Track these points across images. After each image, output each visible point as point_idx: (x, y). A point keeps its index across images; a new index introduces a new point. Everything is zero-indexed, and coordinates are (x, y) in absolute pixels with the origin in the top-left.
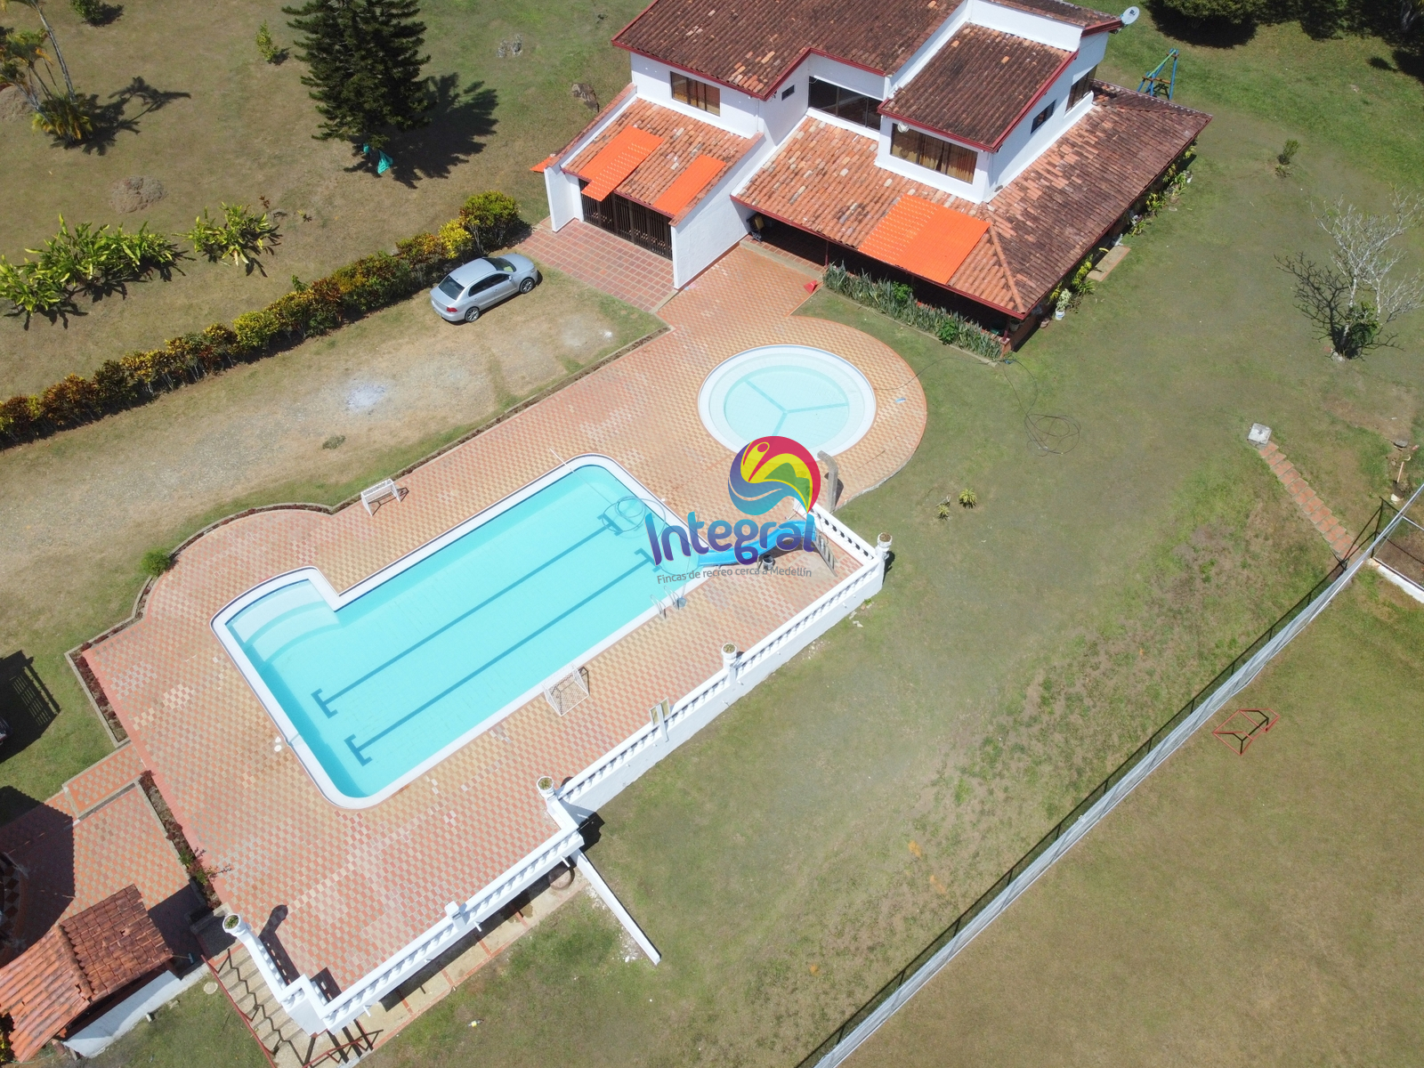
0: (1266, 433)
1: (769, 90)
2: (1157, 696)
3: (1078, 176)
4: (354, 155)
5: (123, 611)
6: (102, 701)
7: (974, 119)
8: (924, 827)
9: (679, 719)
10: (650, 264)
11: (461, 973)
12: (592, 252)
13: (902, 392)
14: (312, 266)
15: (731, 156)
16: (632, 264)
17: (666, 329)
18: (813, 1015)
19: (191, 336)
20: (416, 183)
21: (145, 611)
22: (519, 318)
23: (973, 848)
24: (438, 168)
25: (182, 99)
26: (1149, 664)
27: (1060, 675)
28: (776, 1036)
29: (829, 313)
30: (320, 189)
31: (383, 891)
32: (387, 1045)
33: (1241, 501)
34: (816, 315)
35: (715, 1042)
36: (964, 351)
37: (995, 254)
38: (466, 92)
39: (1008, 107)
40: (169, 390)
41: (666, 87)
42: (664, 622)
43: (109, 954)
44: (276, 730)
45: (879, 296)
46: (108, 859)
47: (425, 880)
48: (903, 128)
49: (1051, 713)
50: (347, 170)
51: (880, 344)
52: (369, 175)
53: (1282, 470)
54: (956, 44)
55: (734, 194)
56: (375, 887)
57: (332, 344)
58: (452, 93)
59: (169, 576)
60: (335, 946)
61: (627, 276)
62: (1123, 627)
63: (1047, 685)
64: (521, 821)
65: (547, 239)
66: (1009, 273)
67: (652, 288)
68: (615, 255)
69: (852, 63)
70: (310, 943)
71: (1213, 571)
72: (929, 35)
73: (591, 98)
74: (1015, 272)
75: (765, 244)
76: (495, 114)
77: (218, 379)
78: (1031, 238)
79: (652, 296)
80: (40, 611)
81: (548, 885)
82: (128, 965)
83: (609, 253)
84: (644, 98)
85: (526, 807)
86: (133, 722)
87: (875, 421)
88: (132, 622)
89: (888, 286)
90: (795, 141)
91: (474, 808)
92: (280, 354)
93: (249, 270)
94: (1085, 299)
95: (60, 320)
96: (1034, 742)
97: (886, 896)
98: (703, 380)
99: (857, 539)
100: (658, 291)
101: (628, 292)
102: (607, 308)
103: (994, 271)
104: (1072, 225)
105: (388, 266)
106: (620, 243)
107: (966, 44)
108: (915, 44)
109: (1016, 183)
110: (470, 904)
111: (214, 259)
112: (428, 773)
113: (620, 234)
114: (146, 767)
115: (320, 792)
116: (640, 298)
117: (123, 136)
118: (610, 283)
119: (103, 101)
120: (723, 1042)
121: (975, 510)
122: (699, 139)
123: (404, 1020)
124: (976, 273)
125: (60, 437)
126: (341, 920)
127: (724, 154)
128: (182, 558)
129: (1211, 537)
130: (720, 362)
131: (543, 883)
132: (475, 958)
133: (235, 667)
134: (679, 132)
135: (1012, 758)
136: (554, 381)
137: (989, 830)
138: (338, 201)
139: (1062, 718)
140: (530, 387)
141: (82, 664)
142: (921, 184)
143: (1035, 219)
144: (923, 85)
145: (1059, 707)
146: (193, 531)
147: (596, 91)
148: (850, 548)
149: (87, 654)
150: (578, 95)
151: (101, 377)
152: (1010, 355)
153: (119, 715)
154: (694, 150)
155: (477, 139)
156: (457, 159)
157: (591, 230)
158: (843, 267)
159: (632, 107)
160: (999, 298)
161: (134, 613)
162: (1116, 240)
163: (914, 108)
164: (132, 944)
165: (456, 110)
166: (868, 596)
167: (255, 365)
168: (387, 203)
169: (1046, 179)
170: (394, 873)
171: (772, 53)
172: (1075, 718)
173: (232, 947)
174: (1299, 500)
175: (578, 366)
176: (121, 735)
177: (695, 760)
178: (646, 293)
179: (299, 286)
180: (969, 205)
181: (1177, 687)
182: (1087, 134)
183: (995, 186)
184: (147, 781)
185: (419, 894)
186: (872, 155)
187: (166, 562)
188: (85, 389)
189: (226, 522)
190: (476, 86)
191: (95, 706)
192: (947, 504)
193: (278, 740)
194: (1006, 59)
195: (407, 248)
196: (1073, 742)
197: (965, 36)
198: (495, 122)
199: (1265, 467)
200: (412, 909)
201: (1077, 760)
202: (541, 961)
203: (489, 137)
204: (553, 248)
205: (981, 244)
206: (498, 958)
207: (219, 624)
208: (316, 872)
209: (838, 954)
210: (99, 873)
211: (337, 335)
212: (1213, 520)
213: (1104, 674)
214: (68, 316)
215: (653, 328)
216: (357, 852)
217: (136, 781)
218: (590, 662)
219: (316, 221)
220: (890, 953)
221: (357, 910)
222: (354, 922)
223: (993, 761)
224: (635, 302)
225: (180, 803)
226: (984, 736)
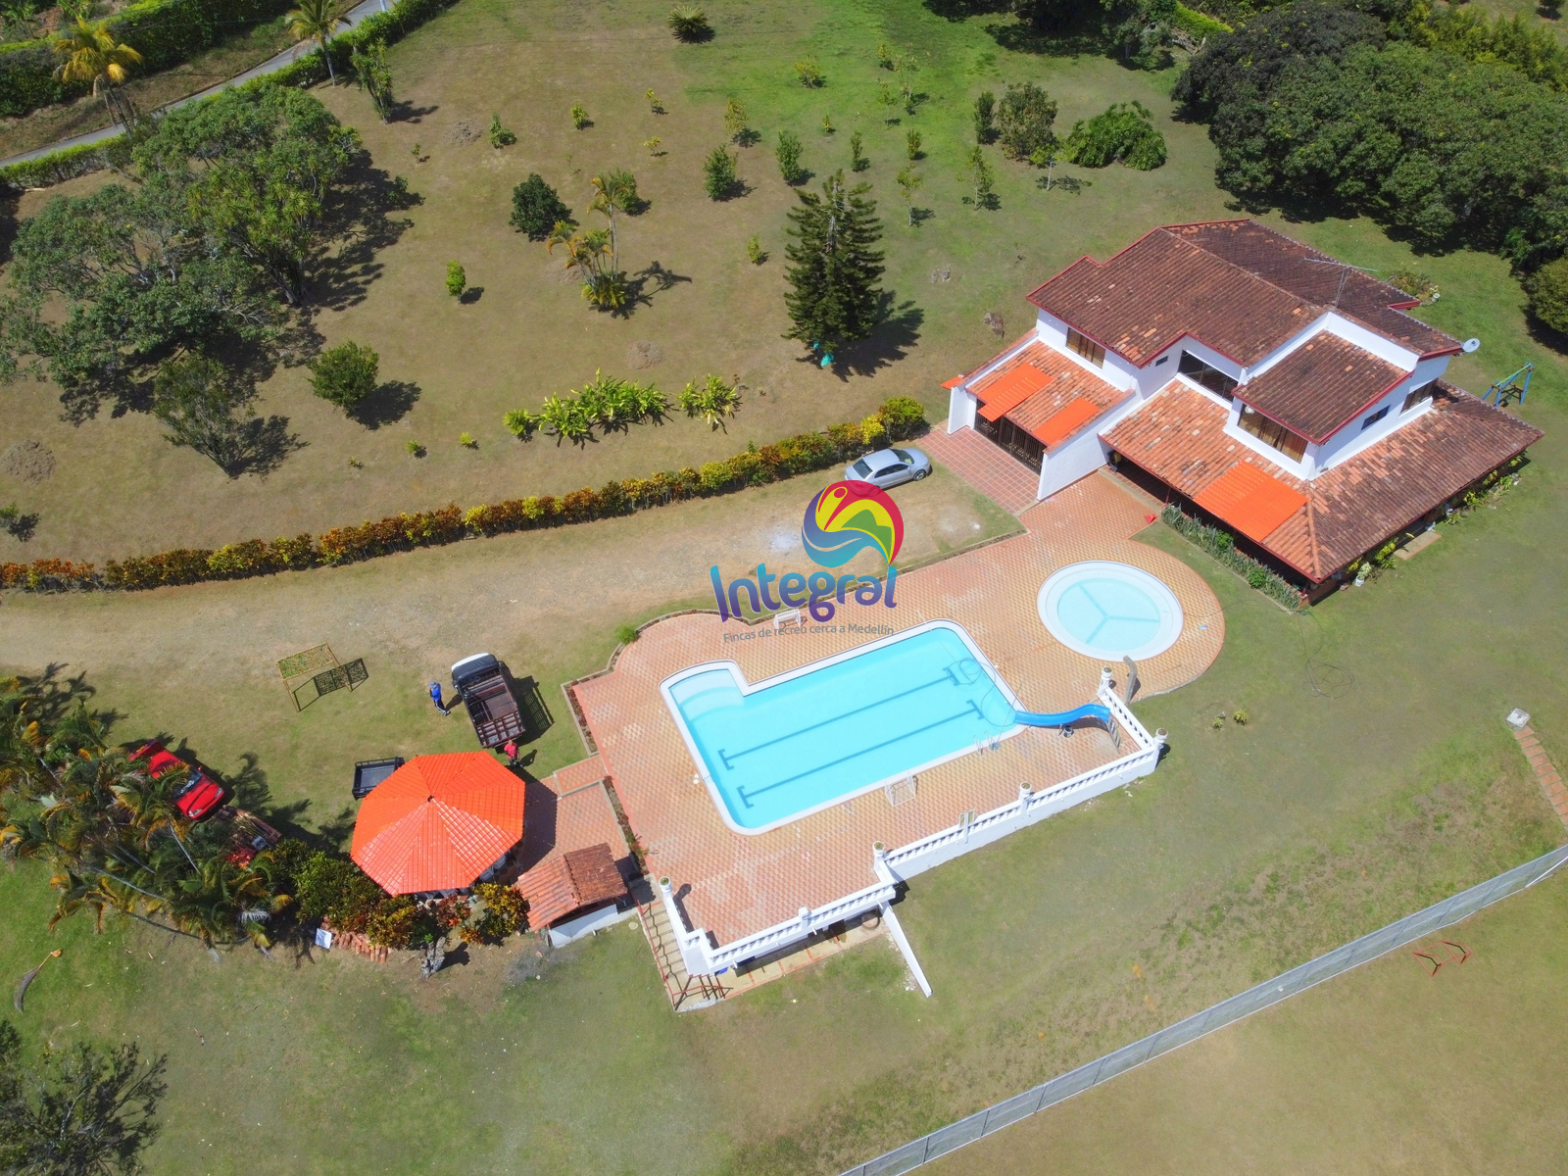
0: (1525, 718)
1: (1145, 360)
2: (1370, 911)
3: (1400, 470)
4: (806, 349)
5: (600, 664)
6: (583, 722)
7: (1310, 414)
8: (1148, 958)
9: (978, 828)
10: (1021, 475)
11: (791, 966)
12: (976, 456)
13: (1207, 620)
14: (760, 431)
15: (1106, 402)
16: (1006, 472)
17: (1024, 531)
18: (1034, 1068)
19: (670, 475)
20: (848, 378)
21: (615, 667)
22: (909, 501)
23: (1184, 985)
24: (867, 369)
25: (685, 283)
26: (1369, 884)
27: (1287, 872)
28: (1004, 1073)
29: (1160, 543)
30: (775, 372)
31: (755, 892)
32: (735, 998)
33: (1486, 770)
34: (1150, 543)
35: (958, 1063)
36: (1267, 597)
37: (1307, 525)
38: (900, 308)
39: (1342, 409)
40: (644, 508)
41: (1063, 338)
42: (980, 758)
43: (591, 880)
44: (695, 770)
45: (1205, 538)
46: (577, 827)
47: (783, 892)
48: (1249, 410)
49: (1274, 900)
50: (798, 360)
51: (1198, 577)
52: (814, 366)
53: (1533, 753)
54: (1310, 347)
55: (1101, 434)
56: (750, 888)
57: (765, 495)
58: (888, 308)
59: (633, 646)
60: (719, 918)
61: (1001, 482)
62: (1352, 849)
63: (1274, 877)
64: (854, 870)
65: (942, 438)
66: (1314, 543)
67: (1019, 495)
68: (994, 462)
69: (1218, 350)
70: (704, 913)
71: (1446, 823)
72: (1286, 339)
73: (998, 326)
74: (1320, 543)
75: (1119, 474)
76: (920, 330)
77: (680, 506)
78: (1342, 517)
79: (1018, 502)
80: (546, 651)
81: (860, 924)
82: (602, 890)
83: (989, 459)
84: (1043, 341)
85: (859, 862)
86: (605, 741)
87: (1178, 639)
88: (605, 673)
89: (1214, 532)
90: (1161, 398)
91: (823, 853)
92: (726, 495)
93: (715, 427)
94: (1387, 573)
95: (580, 443)
96: (1253, 919)
97: (1107, 999)
98: (1045, 579)
99: (1141, 729)
100: (1023, 498)
101: (999, 495)
102: (979, 505)
103: (1302, 539)
104: (1382, 511)
105: (819, 444)
106: (999, 453)
107: (1320, 349)
108: (1274, 344)
109: (1341, 468)
110: (814, 913)
111: (691, 415)
112: (795, 823)
113: (1001, 446)
114: (608, 773)
115: (719, 818)
116: (1008, 501)
117: (640, 306)
118: (986, 485)
119: (629, 278)
120: (964, 1064)
121: (1245, 728)
122: (1081, 384)
123: (745, 986)
124: (1287, 538)
125: (566, 529)
126: (725, 903)
127: (1099, 401)
128: (645, 634)
129: (1450, 794)
130: (1062, 566)
131: (858, 920)
132: (801, 959)
133: (672, 720)
134: (1066, 375)
135: (1232, 926)
136: (928, 557)
137: (1200, 975)
138: (788, 384)
139: (1281, 906)
140: (909, 558)
141: (572, 694)
142: (1258, 455)
143: (1350, 501)
144: (1274, 378)
145: (1281, 897)
146: (653, 616)
147: (1004, 320)
148: (1134, 735)
149: (575, 688)
150: (988, 322)
151: (606, 493)
152: (1306, 608)
153: (593, 734)
154: (1075, 392)
155: (902, 349)
156: (883, 363)
157: (979, 438)
158: (1180, 508)
159: (1031, 347)
160: (1301, 562)
161: (608, 667)
162: (1429, 526)
163: (1262, 396)
164: (605, 878)
165: (890, 323)
166: (1142, 775)
167: (707, 500)
168: (824, 390)
169: (1369, 468)
170: (763, 883)
171: (1154, 330)
172: (1292, 910)
173: (652, 903)
174: (1543, 782)
175: (948, 548)
176: (594, 749)
177: (984, 862)
178: (1013, 498)
179: (752, 449)
180: (1294, 480)
181: (1390, 908)
182: (1417, 433)
183: (1320, 468)
184: (608, 782)
185: (778, 900)
186: (1223, 422)
187: (633, 636)
188: (594, 500)
189: (676, 616)
190: (909, 304)
191: (578, 725)
192: (1223, 718)
193: (696, 776)
194: (1349, 368)
195: (835, 432)
196: (1287, 928)
197: (1320, 342)
198: (918, 336)
199: (1516, 746)
200: (772, 909)
201: (1287, 943)
202: (847, 973)
203: (911, 348)
204: (945, 447)
205: (1297, 515)
206: (817, 963)
207: (664, 688)
208: (712, 869)
209: (1061, 1030)
210: (571, 835)
211: (769, 488)
212: (1456, 780)
213: (1327, 882)
214: (586, 441)
215: (1013, 529)
216: (741, 863)
217: (601, 780)
218: (920, 774)
219: (769, 397)
220: (1102, 1042)
221: (736, 900)
222: (733, 907)
223: (1215, 925)
224: (1003, 505)
225: (628, 803)
226: (1212, 903)
